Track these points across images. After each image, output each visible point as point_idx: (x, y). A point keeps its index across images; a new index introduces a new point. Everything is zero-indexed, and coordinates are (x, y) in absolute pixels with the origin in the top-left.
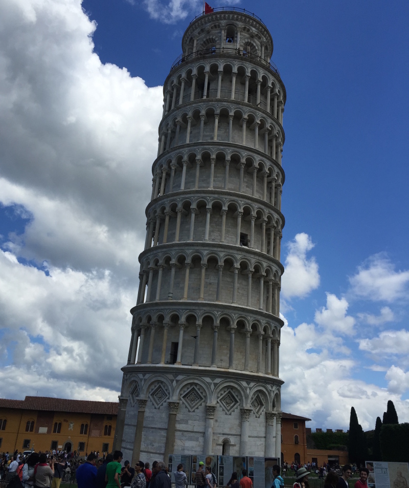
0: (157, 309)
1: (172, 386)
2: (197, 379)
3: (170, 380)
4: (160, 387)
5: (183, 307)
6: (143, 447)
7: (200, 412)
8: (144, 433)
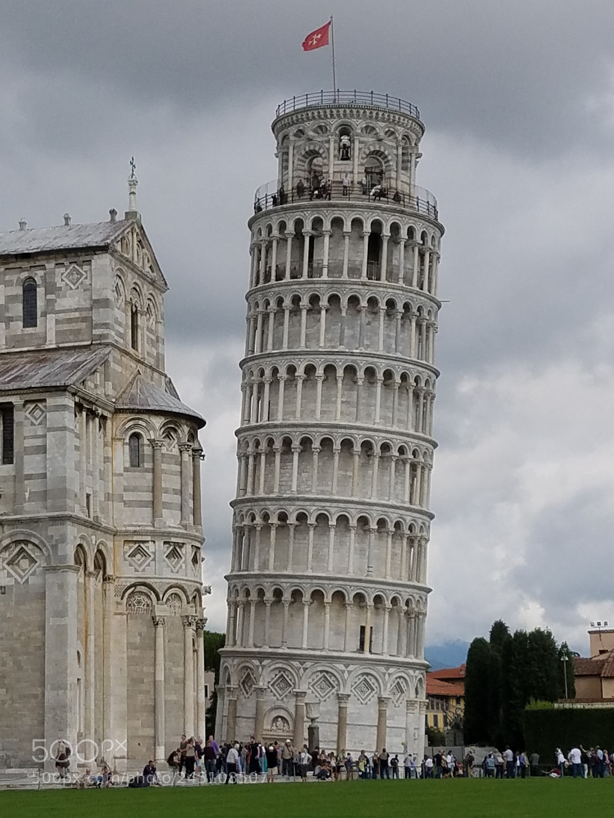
0: (356, 586)
1: (384, 680)
2: (404, 672)
3: (383, 673)
4: (365, 679)
5: (390, 588)
8: (348, 731)
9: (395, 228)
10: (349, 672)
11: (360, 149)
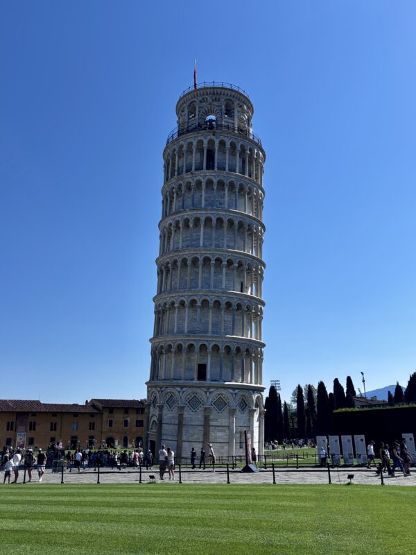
1: (206, 397)
2: (223, 391)
4: (195, 396)
6: (184, 438)
7: (225, 413)
8: (184, 429)
9: (211, 142)
10: (183, 392)
11: (199, 111)
